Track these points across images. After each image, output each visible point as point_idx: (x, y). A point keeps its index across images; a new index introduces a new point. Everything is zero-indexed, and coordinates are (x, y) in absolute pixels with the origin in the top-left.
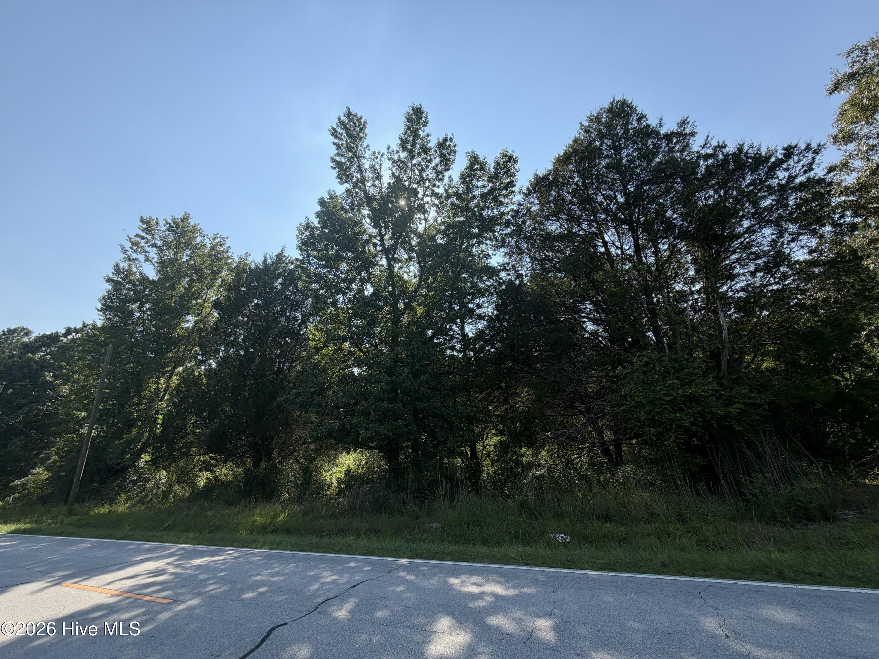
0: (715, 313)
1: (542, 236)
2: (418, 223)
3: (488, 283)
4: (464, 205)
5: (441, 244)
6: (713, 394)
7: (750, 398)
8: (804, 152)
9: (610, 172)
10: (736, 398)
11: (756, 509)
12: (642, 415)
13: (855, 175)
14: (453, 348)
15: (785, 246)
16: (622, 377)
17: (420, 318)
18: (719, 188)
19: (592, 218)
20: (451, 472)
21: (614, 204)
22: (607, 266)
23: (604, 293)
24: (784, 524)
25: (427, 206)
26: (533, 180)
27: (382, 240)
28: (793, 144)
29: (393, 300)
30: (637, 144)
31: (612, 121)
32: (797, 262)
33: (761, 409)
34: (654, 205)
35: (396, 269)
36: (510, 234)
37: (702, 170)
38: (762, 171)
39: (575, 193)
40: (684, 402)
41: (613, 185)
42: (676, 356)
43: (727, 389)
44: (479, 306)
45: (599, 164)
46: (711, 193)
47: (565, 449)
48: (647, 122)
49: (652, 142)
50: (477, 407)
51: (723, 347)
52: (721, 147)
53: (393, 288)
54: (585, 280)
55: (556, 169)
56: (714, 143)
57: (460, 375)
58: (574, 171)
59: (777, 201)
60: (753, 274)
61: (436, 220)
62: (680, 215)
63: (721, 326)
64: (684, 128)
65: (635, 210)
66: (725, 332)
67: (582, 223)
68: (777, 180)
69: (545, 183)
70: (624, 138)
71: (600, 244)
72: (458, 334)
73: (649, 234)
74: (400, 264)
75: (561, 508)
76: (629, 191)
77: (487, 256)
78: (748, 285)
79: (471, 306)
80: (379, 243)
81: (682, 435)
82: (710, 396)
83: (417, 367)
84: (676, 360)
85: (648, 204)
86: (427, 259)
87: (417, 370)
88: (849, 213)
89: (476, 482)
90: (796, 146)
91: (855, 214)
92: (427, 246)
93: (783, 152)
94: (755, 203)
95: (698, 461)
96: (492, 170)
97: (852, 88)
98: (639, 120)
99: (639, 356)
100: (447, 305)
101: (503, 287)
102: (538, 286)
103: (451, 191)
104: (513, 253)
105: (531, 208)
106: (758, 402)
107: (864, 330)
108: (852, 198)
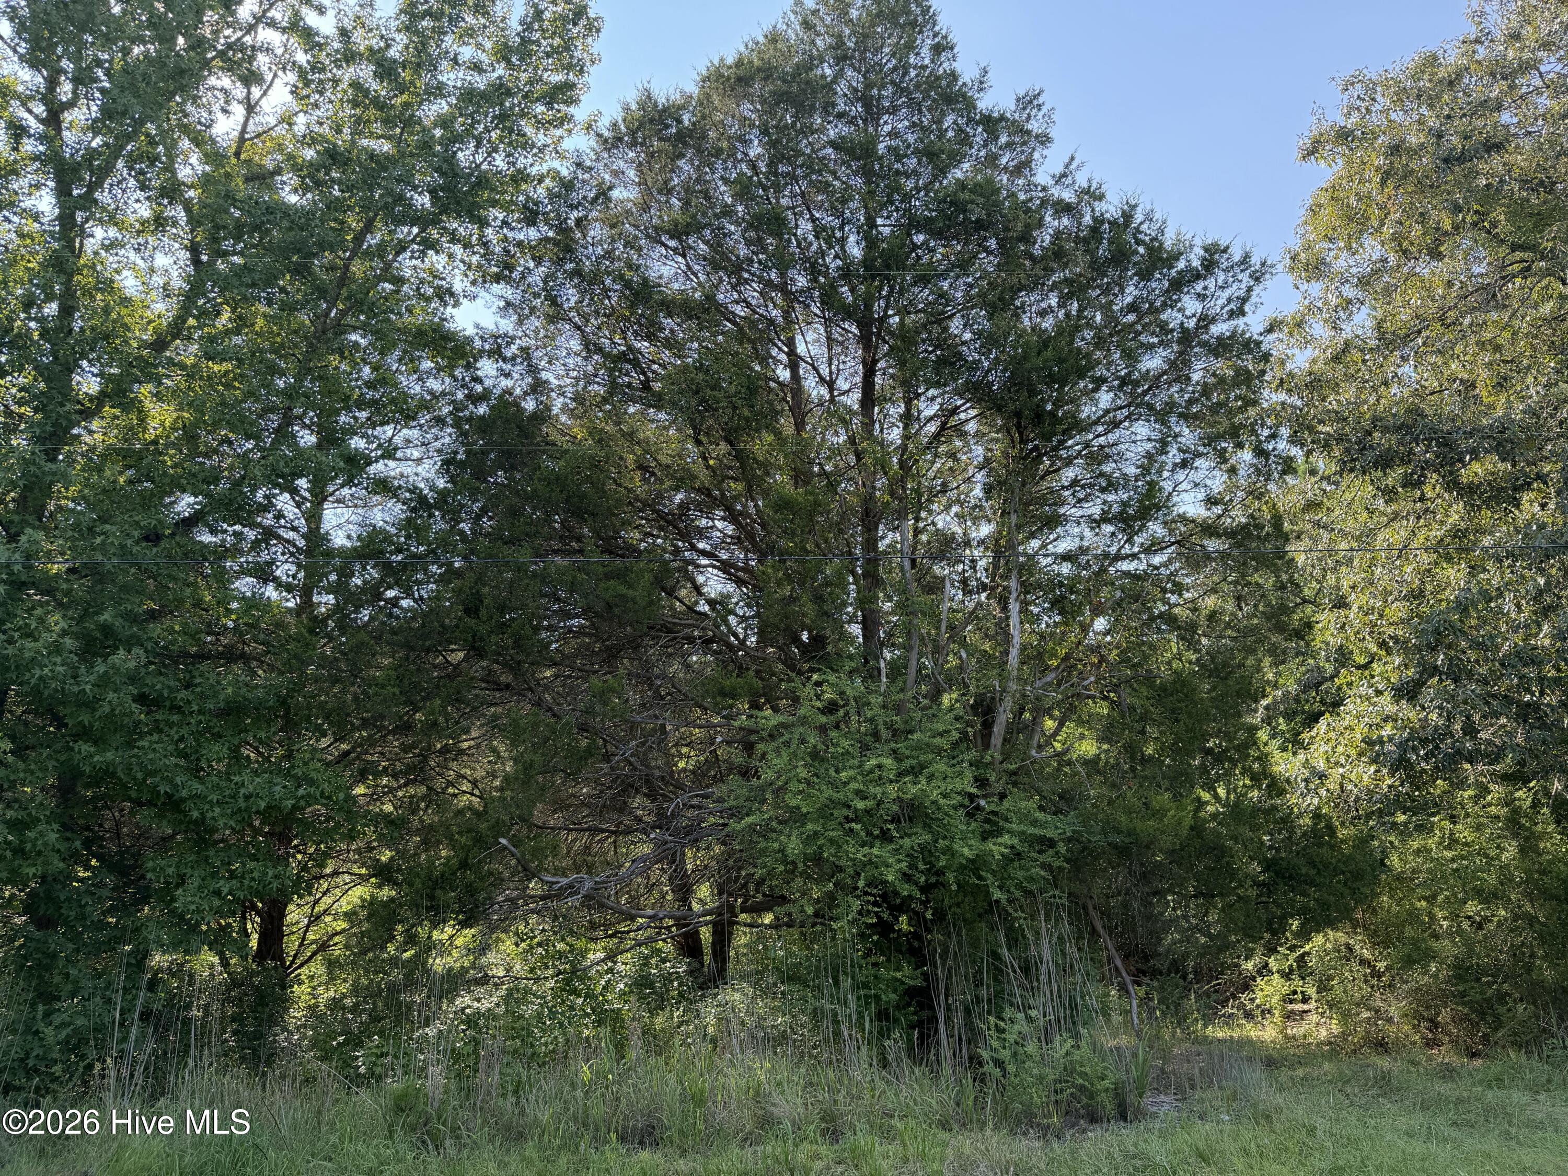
0: (1003, 603)
1: (628, 284)
2: (216, 108)
3: (434, 385)
4: (398, 101)
5: (289, 206)
6: (962, 805)
7: (1035, 823)
8: (1236, 268)
9: (843, 163)
10: (1006, 820)
11: (998, 1096)
12: (794, 845)
13: (1310, 353)
14: (264, 574)
15: (1166, 474)
16: (765, 734)
17: (155, 442)
18: (1071, 295)
19: (773, 276)
20: (171, 996)
21: (837, 256)
22: (786, 424)
23: (766, 493)
24: (1044, 1132)
25: (262, 60)
26: (634, 107)
27: (53, 119)
28: (1223, 243)
29: (54, 353)
30: (920, 112)
31: (873, 25)
32: (1183, 518)
33: (1051, 852)
34: (927, 291)
35: (90, 245)
36: (531, 248)
37: (1044, 238)
38: (1158, 284)
39: (743, 190)
40: (895, 820)
41: (844, 201)
42: (901, 696)
43: (993, 795)
44: (389, 453)
45: (822, 130)
46: (1054, 301)
47: (572, 933)
48: (954, 64)
49: (955, 122)
50: (312, 782)
51: (1004, 690)
52: (1092, 194)
53: (67, 311)
54: (723, 447)
55: (705, 100)
56: (1081, 180)
57: (272, 668)
58: (753, 125)
59: (1172, 364)
60: (1095, 523)
61: (287, 120)
62: (978, 334)
63: (1008, 636)
64: (1029, 118)
65: (881, 288)
66: (1014, 652)
67: (746, 281)
68: (1180, 316)
69: (667, 127)
70: (893, 82)
71: (783, 357)
72: (294, 529)
73: (902, 364)
74: (113, 232)
75: (522, 1113)
76: (880, 233)
77: (445, 294)
78: (1083, 550)
79: (357, 443)
80: (34, 125)
81: (875, 904)
82: (955, 808)
83: (106, 617)
84: (898, 708)
85: (914, 284)
86: (227, 245)
87: (106, 630)
88: (1285, 431)
89: (258, 1036)
90: (1225, 251)
91: (1294, 440)
92: (230, 197)
93: (1202, 252)
94: (1131, 357)
95: (899, 975)
96: (514, 25)
97: (1340, 161)
98: (938, 49)
99: (818, 684)
100: (274, 420)
101: (482, 410)
102: (592, 432)
103: (362, 42)
104: (533, 310)
105: (610, 188)
106: (1050, 833)
107: (1264, 696)
108: (1296, 401)
